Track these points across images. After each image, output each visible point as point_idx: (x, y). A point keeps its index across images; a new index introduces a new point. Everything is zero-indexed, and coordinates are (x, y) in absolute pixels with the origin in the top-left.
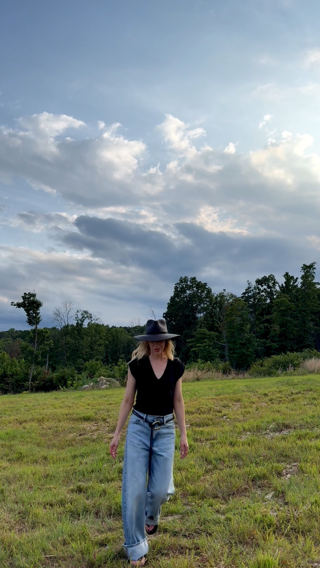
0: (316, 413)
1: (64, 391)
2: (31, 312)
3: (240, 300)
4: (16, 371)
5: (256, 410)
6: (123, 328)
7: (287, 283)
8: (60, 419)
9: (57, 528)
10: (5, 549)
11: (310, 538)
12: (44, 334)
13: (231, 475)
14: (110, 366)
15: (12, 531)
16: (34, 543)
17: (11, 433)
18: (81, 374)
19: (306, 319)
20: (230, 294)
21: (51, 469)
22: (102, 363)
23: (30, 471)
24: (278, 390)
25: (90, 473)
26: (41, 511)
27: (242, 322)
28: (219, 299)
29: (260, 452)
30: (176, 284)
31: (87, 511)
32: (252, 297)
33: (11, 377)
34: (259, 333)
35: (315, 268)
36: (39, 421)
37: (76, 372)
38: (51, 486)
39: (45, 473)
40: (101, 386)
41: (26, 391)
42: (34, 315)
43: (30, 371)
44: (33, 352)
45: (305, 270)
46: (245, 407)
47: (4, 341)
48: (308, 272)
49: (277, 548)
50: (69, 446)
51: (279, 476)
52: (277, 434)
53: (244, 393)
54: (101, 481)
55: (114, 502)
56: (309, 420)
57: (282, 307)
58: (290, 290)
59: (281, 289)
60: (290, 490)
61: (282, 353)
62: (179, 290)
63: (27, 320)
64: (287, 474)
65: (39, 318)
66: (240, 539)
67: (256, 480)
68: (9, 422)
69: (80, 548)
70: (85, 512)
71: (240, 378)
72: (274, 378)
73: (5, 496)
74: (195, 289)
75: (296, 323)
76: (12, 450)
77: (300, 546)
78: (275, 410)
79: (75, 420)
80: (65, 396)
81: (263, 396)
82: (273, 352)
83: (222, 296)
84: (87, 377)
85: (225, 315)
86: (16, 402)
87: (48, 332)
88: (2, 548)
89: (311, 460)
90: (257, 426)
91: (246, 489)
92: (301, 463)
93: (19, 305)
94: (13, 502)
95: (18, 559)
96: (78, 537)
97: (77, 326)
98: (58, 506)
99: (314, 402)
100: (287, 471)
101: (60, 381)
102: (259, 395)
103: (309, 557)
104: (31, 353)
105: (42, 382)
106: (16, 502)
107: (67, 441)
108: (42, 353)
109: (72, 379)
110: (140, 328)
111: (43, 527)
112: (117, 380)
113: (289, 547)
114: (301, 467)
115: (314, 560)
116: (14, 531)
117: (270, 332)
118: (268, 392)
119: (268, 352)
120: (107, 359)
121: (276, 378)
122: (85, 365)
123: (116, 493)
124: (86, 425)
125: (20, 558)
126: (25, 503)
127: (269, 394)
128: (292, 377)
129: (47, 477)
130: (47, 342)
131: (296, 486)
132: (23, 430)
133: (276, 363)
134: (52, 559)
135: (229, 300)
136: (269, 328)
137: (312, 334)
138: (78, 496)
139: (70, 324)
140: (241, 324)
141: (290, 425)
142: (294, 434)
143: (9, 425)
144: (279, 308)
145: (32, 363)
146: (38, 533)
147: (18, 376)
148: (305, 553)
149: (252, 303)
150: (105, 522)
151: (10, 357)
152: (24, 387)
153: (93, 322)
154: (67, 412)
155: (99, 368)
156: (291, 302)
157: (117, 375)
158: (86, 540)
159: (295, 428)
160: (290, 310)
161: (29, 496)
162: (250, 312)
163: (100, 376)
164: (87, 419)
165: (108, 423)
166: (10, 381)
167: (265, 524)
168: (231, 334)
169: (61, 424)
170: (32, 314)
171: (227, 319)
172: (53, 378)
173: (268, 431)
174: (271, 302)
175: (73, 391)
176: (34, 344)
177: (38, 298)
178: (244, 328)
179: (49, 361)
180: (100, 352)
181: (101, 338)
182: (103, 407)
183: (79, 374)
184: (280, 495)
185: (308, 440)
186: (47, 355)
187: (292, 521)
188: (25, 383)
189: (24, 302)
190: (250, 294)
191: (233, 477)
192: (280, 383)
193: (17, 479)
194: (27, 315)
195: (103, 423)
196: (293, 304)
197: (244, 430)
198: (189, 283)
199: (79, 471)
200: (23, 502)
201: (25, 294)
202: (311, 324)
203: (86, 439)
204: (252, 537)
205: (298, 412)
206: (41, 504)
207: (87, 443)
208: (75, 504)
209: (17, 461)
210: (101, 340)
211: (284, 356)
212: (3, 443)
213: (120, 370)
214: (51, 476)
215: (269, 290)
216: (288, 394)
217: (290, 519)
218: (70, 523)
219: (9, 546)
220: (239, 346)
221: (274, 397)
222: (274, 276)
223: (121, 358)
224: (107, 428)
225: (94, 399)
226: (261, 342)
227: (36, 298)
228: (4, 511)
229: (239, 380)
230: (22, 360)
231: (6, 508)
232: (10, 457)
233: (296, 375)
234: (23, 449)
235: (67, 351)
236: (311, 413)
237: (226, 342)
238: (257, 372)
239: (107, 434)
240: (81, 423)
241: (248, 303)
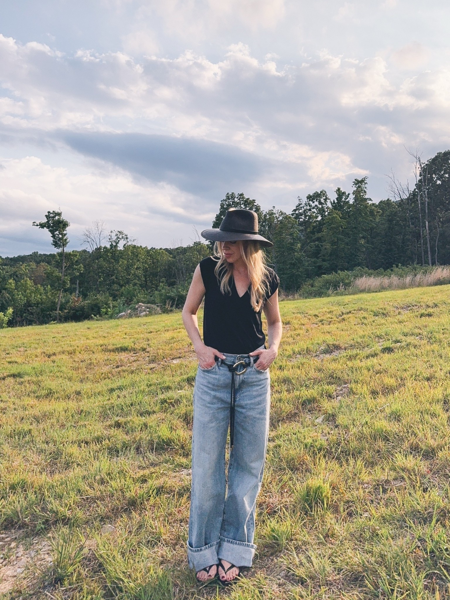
0: (366, 333)
1: (97, 320)
2: (57, 232)
3: (290, 217)
4: (41, 299)
5: (307, 332)
6: (164, 249)
7: (339, 198)
8: (94, 351)
9: (94, 467)
10: (35, 492)
11: (360, 460)
12: (72, 257)
13: (280, 400)
14: (149, 291)
15: (43, 473)
16: (68, 484)
17: (38, 368)
18: (116, 300)
19: (357, 237)
20: (279, 211)
21: (85, 404)
22: (140, 288)
23: (61, 409)
24: (328, 310)
25: (129, 406)
26: (74, 450)
27: (292, 241)
28: (268, 217)
29: (310, 375)
30: (222, 201)
31: (127, 447)
32: (303, 214)
33: (36, 307)
34: (309, 252)
35: (367, 183)
36: (70, 353)
37: (111, 298)
38: (86, 423)
39: (79, 409)
40: (140, 313)
41: (54, 321)
42: (61, 236)
43: (57, 300)
44: (61, 277)
45: (356, 184)
46: (295, 330)
47: (26, 266)
48: (359, 187)
49: (328, 472)
50: (105, 379)
51: (329, 398)
52: (328, 356)
53: (294, 315)
54: (141, 415)
55: (156, 435)
56: (359, 340)
57: (334, 224)
58: (341, 207)
59: (333, 206)
60: (340, 413)
61: (333, 272)
62: (225, 207)
63: (52, 242)
64: (337, 396)
65: (66, 240)
66: (289, 465)
67: (306, 404)
68: (36, 355)
69: (119, 486)
70: (124, 448)
71: (290, 300)
72: (324, 298)
73: (33, 436)
74: (242, 206)
75: (347, 240)
76: (40, 386)
77: (351, 468)
78: (325, 331)
79: (111, 352)
80: (99, 325)
81: (314, 317)
82: (323, 271)
83: (271, 214)
84: (124, 305)
85: (274, 234)
86: (42, 334)
87: (77, 255)
88: (32, 492)
89: (361, 381)
90: (307, 348)
91: (296, 413)
92: (351, 384)
93: (42, 226)
94: (43, 442)
95: (50, 503)
96: (118, 475)
97: (111, 248)
98: (94, 444)
99: (365, 322)
100: (337, 393)
101: (93, 309)
102: (310, 317)
103: (359, 478)
104: (59, 278)
105: (72, 311)
106: (47, 442)
107: (102, 374)
108: (71, 279)
109: (107, 307)
110: (182, 250)
111: (77, 466)
112: (158, 306)
113: (340, 470)
114: (351, 389)
115: (365, 481)
116: (45, 474)
117: (320, 250)
118: (319, 313)
119: (320, 271)
120: (146, 284)
121: (327, 298)
122: (121, 291)
123: (158, 426)
124: (123, 356)
125: (53, 501)
126: (57, 443)
127: (319, 315)
128: (343, 297)
129: (81, 413)
130: (76, 267)
131: (346, 408)
132: (53, 364)
133: (326, 283)
134: (89, 500)
135: (279, 218)
136: (320, 246)
137: (363, 252)
138: (116, 431)
139: (103, 246)
140: (291, 243)
141: (341, 345)
142: (345, 354)
143: (36, 359)
144: (330, 226)
145: (60, 290)
146: (71, 474)
147: (43, 305)
148: (355, 475)
149: (302, 220)
150: (147, 458)
151: (33, 284)
152: (51, 317)
153: (129, 243)
154: (101, 342)
155: (137, 294)
156: (343, 219)
157: (157, 300)
158: (126, 478)
159: (345, 349)
160: (342, 227)
161: (61, 435)
162: (301, 230)
163: (138, 302)
164: (124, 349)
165: (148, 352)
166: (34, 311)
167: (316, 449)
168: (280, 254)
169: (95, 356)
170: (58, 235)
171: (276, 238)
172: (84, 307)
173: (318, 353)
174: (322, 219)
175: (108, 320)
176: (62, 268)
177: (64, 217)
178: (295, 247)
179: (80, 287)
180: (138, 277)
181: (139, 260)
182: (142, 336)
183: (114, 301)
184: (331, 418)
185: (359, 361)
186: (77, 281)
187: (342, 444)
188: (52, 312)
189: (48, 222)
190: (301, 211)
191: (282, 402)
192: (330, 303)
193: (46, 418)
194: (52, 237)
195: (142, 353)
196: (345, 222)
197: (294, 353)
198: (236, 200)
199: (117, 405)
200: (55, 442)
201: (49, 212)
202: (362, 242)
203: (124, 371)
204: (303, 463)
205: (349, 332)
206: (75, 442)
207: (125, 375)
208: (113, 440)
209: (46, 398)
210: (138, 263)
211: (335, 275)
212: (29, 379)
213: (161, 295)
214: (86, 412)
215: (320, 206)
216: (338, 314)
217: (340, 442)
218: (109, 460)
219: (40, 489)
220: (289, 266)
221: (324, 318)
222: (325, 192)
223: (163, 282)
224: (147, 359)
225: (132, 327)
226: (312, 261)
227: (62, 217)
228: (33, 452)
229: (289, 302)
230: (47, 287)
231: (35, 450)
232: (38, 394)
233: (347, 295)
234: (53, 385)
235: (100, 276)
236: (361, 333)
237: (275, 263)
238: (307, 293)
239: (147, 364)
240: (118, 354)
241: (299, 221)
